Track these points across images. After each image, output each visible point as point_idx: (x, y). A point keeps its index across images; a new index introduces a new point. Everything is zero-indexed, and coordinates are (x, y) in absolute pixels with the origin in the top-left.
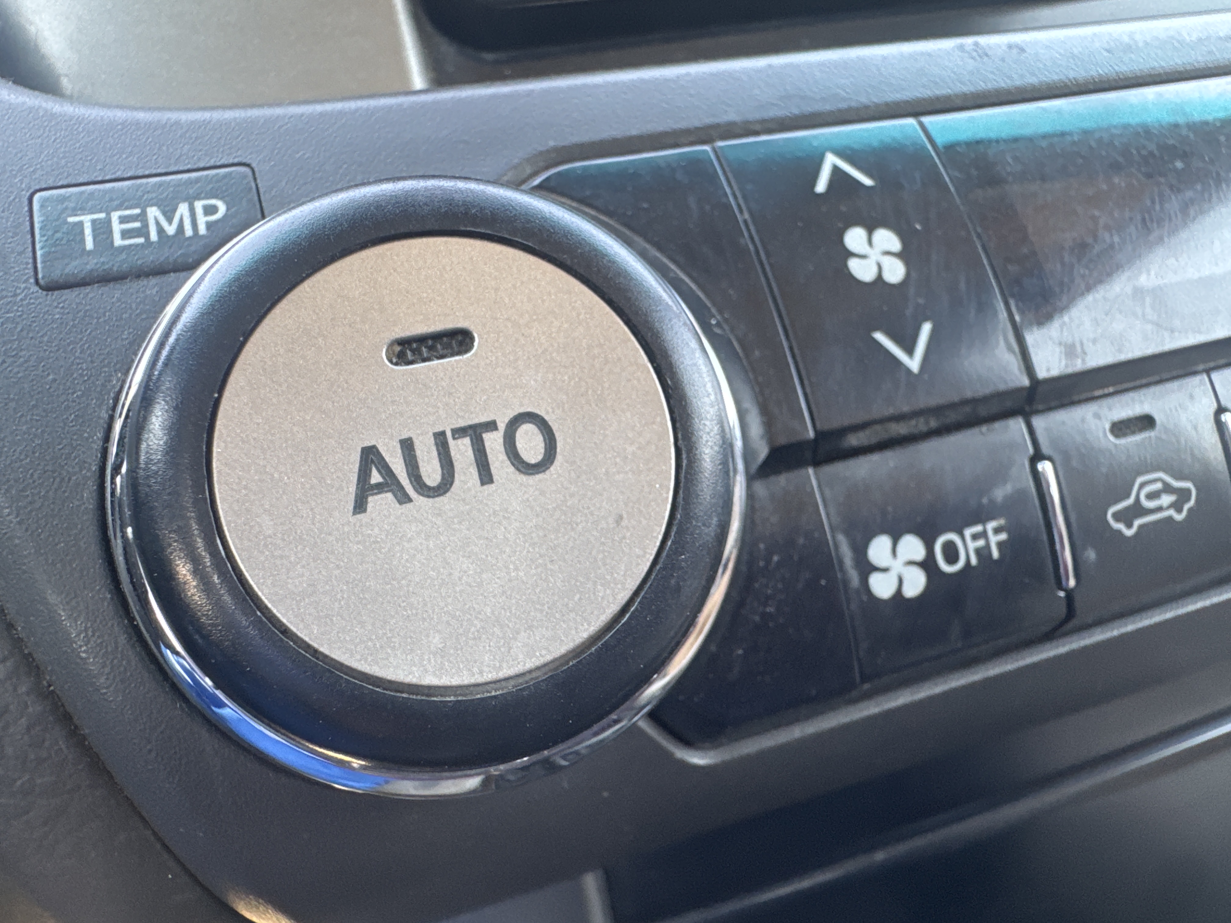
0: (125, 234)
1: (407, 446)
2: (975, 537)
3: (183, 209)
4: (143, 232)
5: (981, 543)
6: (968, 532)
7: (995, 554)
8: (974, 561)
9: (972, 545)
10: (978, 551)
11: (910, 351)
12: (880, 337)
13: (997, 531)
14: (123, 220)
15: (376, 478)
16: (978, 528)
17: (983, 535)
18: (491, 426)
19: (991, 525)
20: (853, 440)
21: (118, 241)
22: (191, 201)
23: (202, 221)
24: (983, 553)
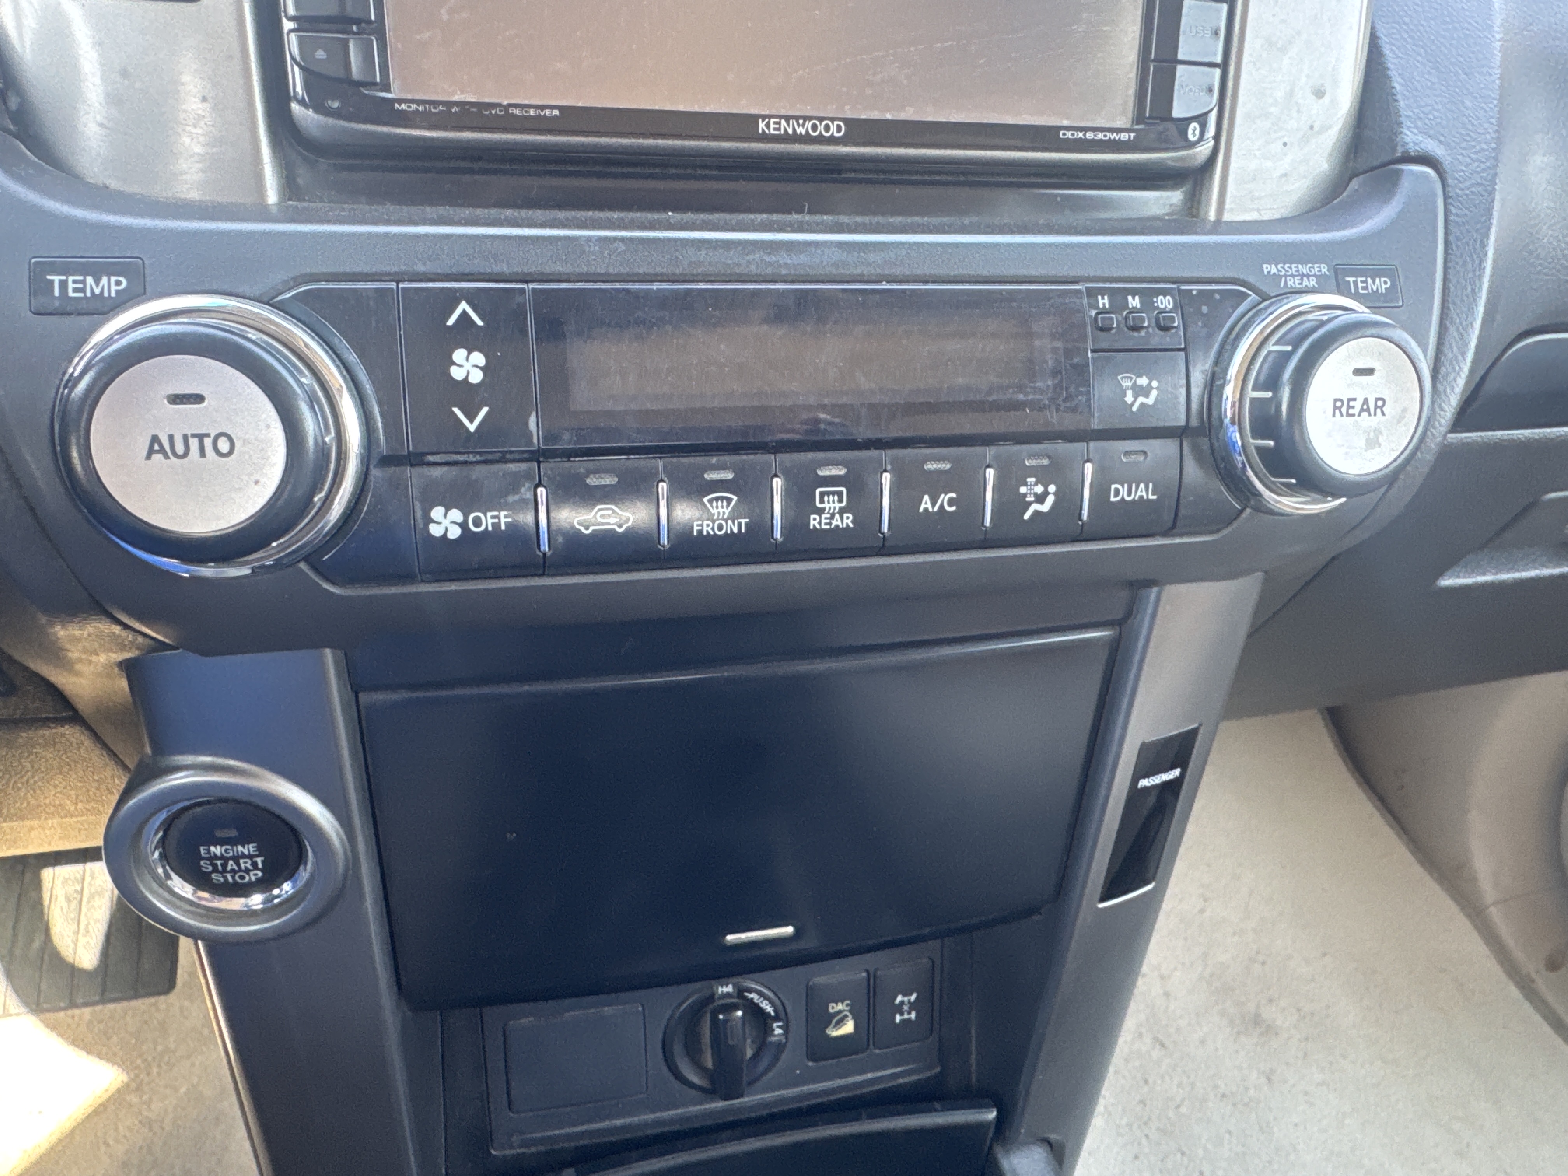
0: (76, 290)
1: (171, 438)
2: (493, 517)
3: (104, 280)
4: (83, 290)
5: (496, 521)
6: (489, 514)
7: (503, 527)
8: (490, 528)
9: (490, 521)
10: (493, 524)
11: (471, 421)
12: (456, 410)
13: (506, 517)
14: (75, 282)
15: (156, 447)
16: (496, 513)
17: (498, 517)
18: (208, 435)
19: (503, 513)
20: (431, 458)
21: (71, 294)
22: (109, 275)
23: (114, 288)
24: (496, 526)
